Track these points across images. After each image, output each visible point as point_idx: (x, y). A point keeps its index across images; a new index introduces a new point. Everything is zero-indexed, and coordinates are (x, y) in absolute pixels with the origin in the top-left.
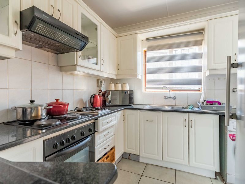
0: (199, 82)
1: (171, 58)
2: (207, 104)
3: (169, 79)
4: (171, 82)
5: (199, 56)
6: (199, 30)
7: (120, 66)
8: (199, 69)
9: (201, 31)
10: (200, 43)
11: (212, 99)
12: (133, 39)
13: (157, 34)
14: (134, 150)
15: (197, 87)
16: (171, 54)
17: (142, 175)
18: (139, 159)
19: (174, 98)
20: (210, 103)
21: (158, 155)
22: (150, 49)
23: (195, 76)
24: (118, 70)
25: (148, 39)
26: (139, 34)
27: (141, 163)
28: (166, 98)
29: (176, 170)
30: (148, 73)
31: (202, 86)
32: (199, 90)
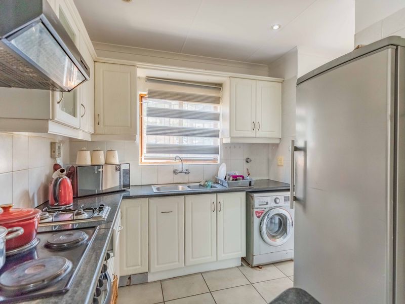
0: (216, 151)
1: (181, 115)
2: (233, 180)
3: (178, 144)
4: (181, 150)
5: (216, 117)
6: (216, 84)
7: (102, 118)
8: (215, 134)
9: (218, 86)
10: (217, 100)
11: (232, 172)
12: (129, 74)
13: (168, 75)
14: (140, 267)
15: (212, 156)
16: (180, 109)
17: (164, 302)
18: (147, 277)
19: (187, 173)
20: (235, 178)
21: (179, 261)
22: (152, 94)
23: (209, 142)
24: (97, 125)
25: (150, 79)
26: (140, 67)
27: (151, 282)
28: (175, 172)
29: (201, 273)
30: (148, 134)
31: (218, 156)
32: (215, 160)
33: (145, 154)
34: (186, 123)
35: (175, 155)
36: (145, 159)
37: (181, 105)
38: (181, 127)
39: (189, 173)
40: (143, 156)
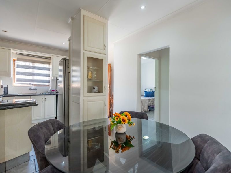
0: (49, 82)
2: (52, 91)
4: (33, 81)
5: (49, 69)
6: (49, 57)
8: (49, 75)
10: (49, 63)
15: (47, 84)
19: (35, 90)
22: (19, 60)
25: (17, 54)
28: (30, 89)
30: (17, 75)
31: (50, 84)
32: (49, 85)
33: (16, 82)
34: (36, 71)
35: (29, 83)
36: (16, 84)
37: (33, 64)
38: (33, 72)
39: (36, 90)
40: (15, 83)
